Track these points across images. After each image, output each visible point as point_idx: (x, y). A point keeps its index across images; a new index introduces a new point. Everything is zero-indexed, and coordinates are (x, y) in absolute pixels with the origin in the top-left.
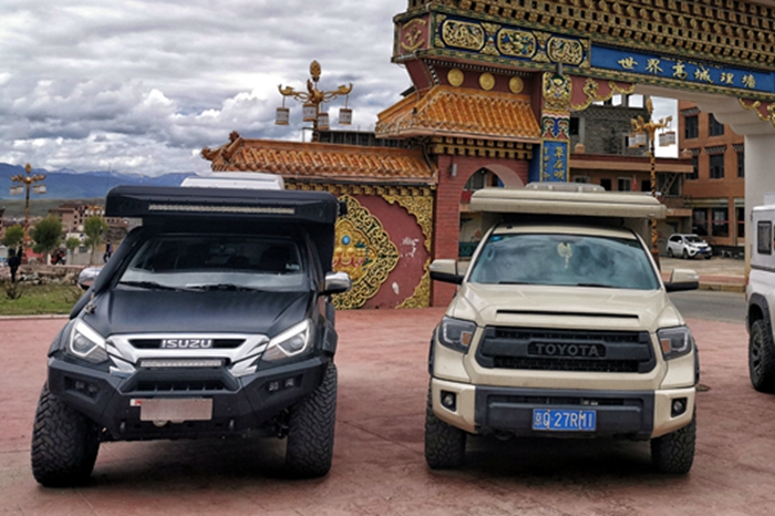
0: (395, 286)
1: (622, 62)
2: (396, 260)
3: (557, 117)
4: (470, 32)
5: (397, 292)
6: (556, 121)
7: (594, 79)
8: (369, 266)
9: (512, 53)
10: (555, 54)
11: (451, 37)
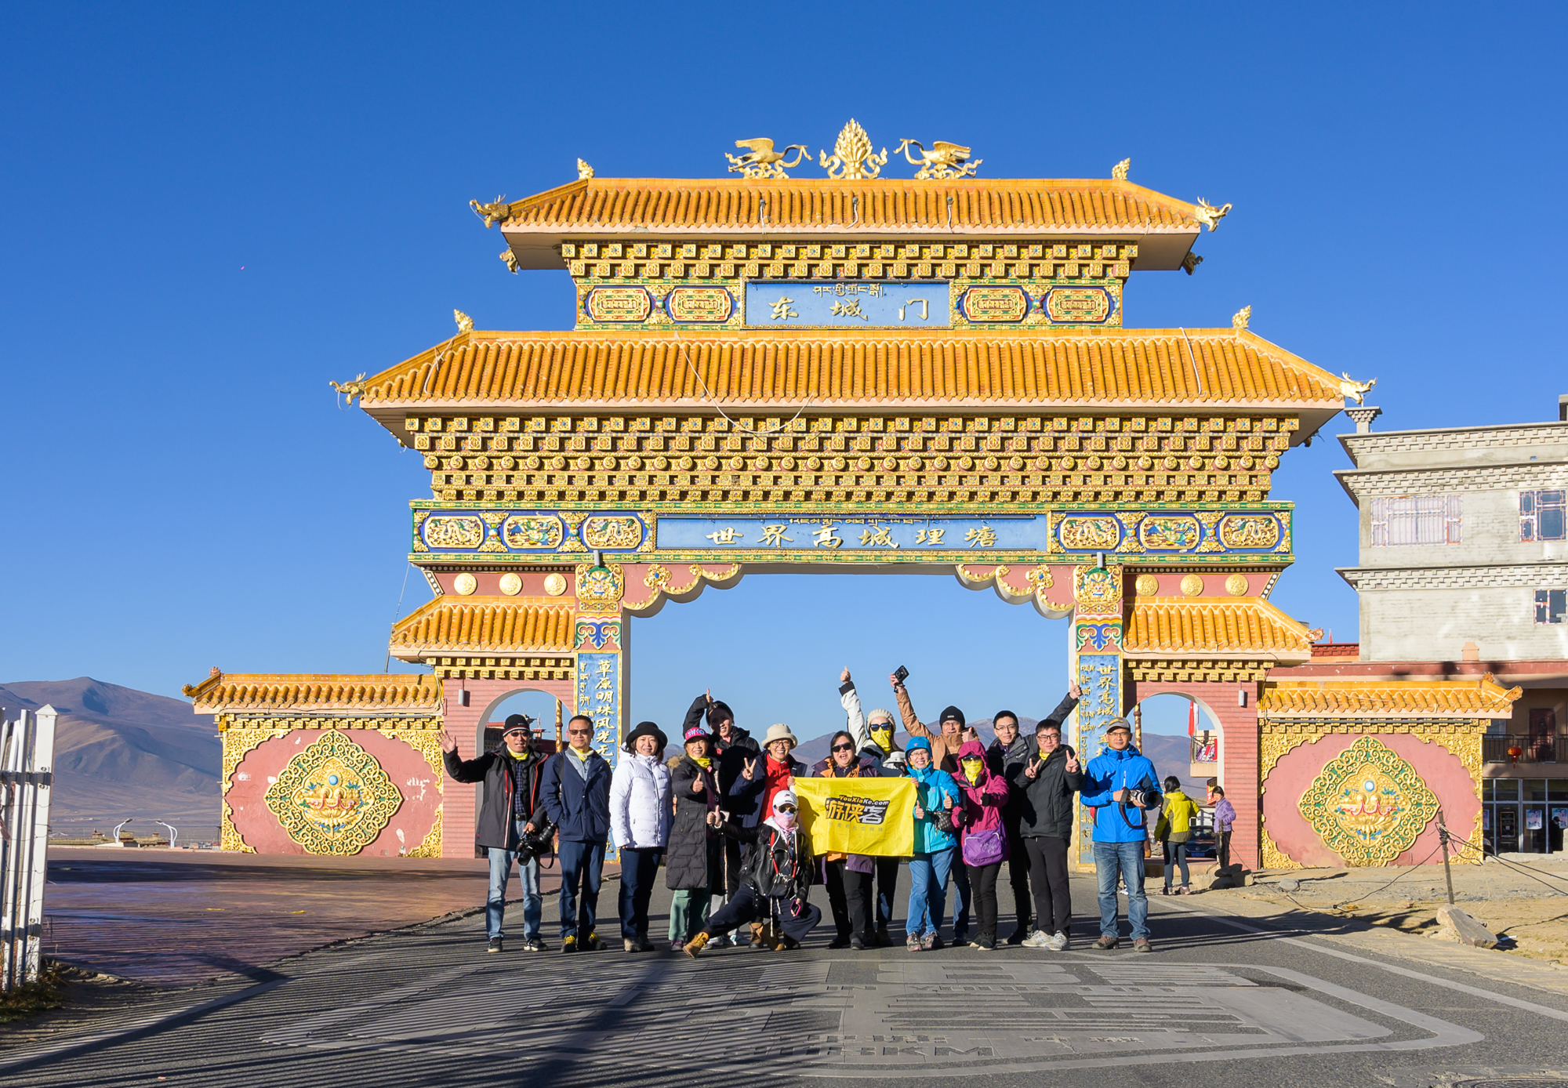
0: (400, 833)
1: (715, 535)
3: (599, 622)
4: (462, 527)
5: (401, 839)
6: (598, 627)
7: (661, 565)
8: (365, 808)
9: (527, 545)
10: (593, 540)
11: (435, 536)
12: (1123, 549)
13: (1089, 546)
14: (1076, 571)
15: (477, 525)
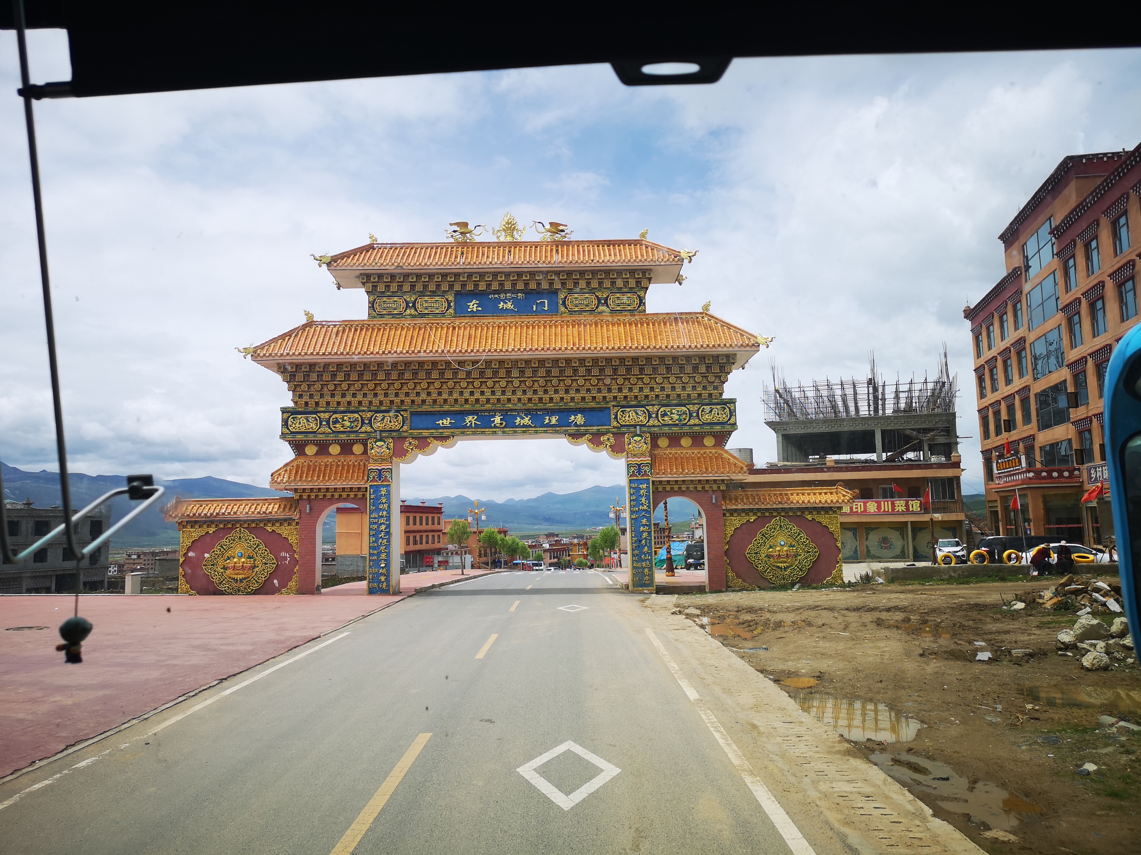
0: (275, 581)
1: (441, 422)
2: (275, 566)
3: (380, 468)
4: (308, 421)
5: (277, 585)
6: (380, 471)
7: (413, 438)
8: (257, 569)
9: (342, 429)
10: (377, 425)
11: (294, 426)
12: (650, 424)
13: (632, 423)
14: (626, 435)
15: (316, 420)
